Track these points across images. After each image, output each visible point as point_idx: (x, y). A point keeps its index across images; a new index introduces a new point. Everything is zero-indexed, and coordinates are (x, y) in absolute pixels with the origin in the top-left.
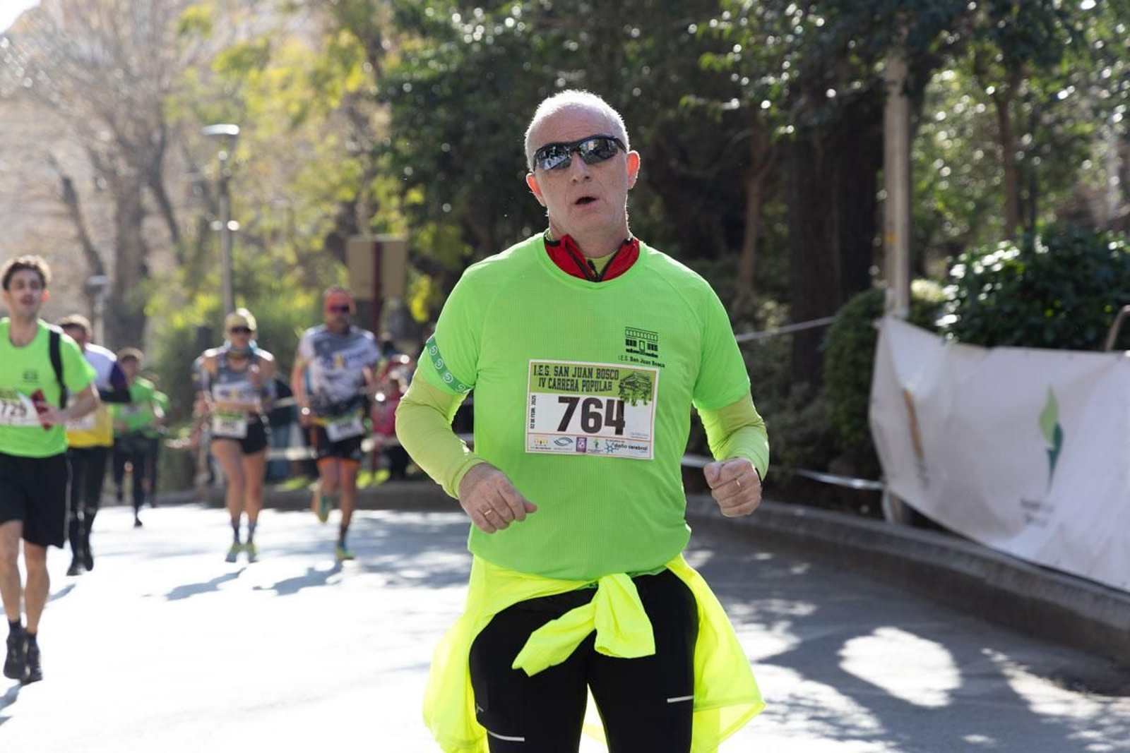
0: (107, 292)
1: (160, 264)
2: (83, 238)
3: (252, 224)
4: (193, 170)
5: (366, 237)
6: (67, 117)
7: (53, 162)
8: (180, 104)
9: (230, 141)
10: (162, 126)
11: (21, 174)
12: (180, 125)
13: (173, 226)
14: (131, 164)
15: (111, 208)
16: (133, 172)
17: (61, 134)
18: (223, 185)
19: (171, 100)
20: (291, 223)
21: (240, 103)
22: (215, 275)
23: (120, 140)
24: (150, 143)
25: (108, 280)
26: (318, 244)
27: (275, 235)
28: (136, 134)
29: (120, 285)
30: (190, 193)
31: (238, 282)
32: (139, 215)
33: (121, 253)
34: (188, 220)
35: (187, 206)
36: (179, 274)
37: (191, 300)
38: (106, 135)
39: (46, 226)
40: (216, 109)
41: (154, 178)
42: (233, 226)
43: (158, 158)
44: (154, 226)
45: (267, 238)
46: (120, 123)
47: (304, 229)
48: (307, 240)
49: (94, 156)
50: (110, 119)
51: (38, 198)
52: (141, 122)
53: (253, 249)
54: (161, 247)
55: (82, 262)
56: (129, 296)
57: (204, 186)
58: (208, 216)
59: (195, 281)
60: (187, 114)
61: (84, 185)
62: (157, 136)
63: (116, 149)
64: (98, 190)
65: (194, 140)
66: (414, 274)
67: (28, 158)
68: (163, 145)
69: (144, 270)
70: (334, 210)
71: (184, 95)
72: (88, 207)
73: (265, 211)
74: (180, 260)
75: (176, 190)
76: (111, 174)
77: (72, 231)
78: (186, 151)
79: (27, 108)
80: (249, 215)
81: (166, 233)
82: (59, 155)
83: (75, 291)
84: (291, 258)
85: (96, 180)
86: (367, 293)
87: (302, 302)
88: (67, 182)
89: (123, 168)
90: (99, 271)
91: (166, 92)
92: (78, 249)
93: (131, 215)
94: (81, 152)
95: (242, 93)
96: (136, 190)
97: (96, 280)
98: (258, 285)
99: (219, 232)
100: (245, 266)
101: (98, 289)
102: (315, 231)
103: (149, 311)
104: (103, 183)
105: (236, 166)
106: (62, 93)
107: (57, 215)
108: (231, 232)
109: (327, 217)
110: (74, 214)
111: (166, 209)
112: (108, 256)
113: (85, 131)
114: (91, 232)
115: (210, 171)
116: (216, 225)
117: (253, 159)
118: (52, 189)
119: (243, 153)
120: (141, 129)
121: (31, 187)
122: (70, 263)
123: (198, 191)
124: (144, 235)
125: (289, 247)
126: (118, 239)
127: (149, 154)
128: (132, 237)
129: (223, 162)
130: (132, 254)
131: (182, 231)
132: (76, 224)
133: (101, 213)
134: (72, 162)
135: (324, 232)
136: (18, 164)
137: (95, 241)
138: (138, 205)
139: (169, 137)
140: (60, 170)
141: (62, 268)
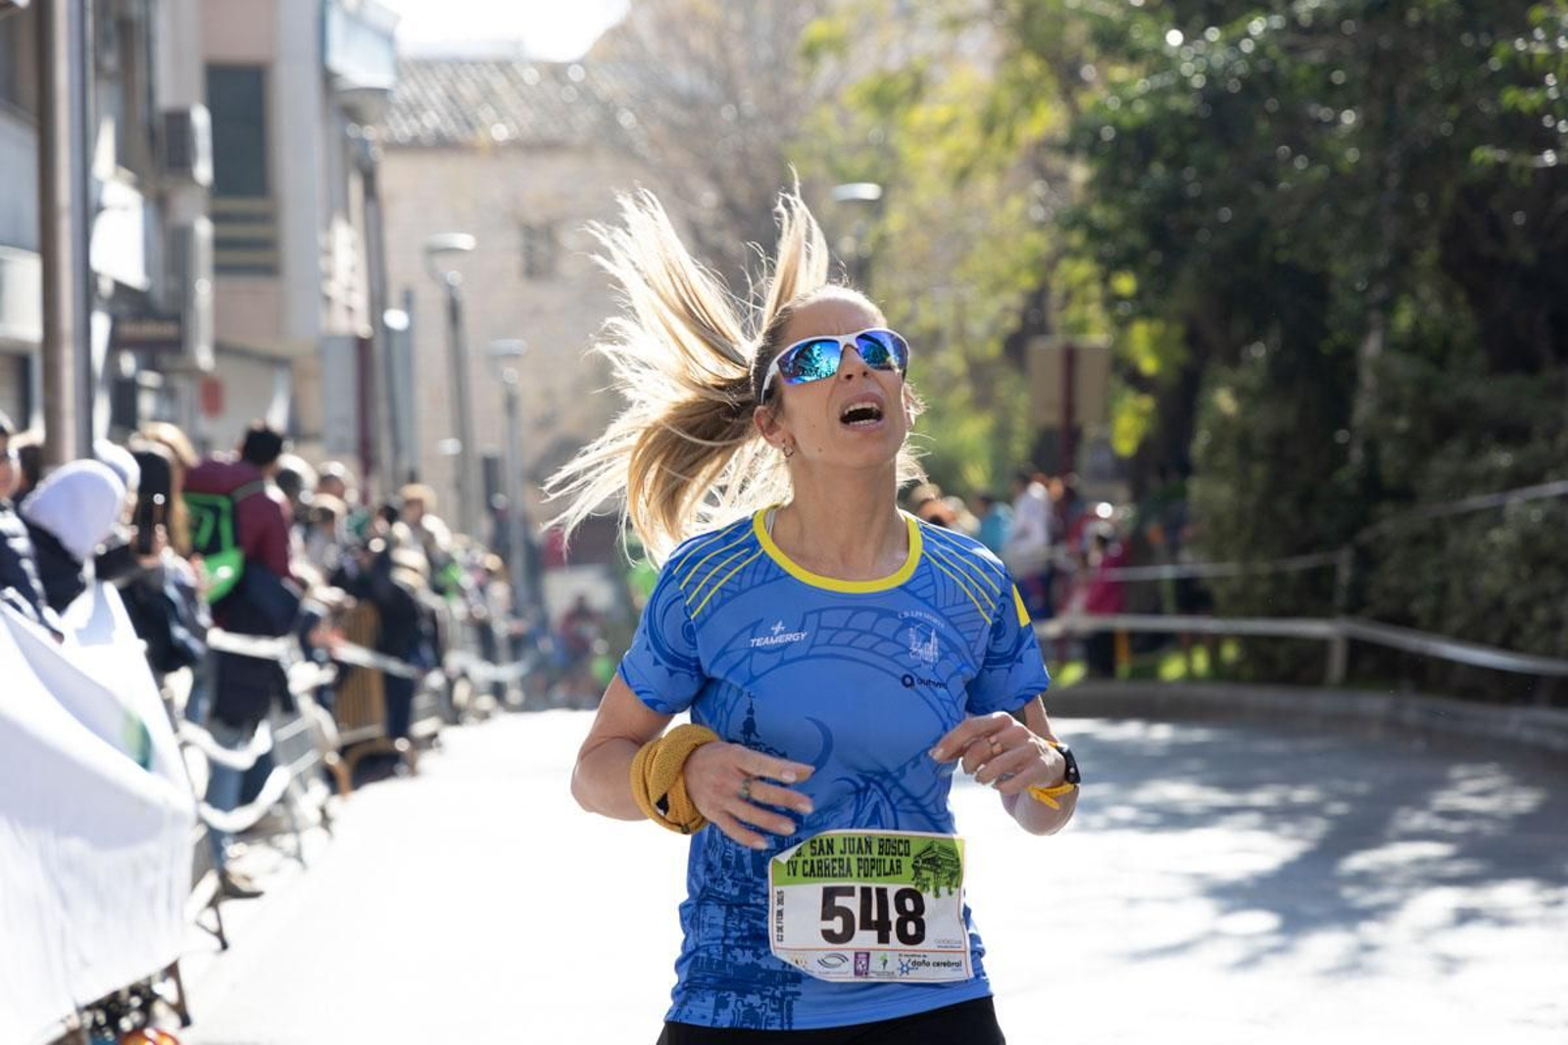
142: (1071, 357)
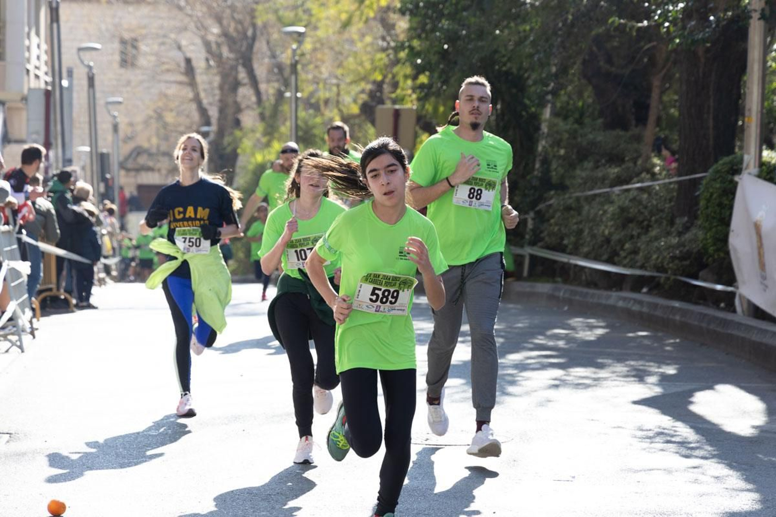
0: (212, 137)
1: (249, 119)
2: (197, 100)
3: (312, 94)
4: (274, 56)
5: (388, 105)
6: (190, 16)
7: (179, 48)
8: (266, 11)
9: (300, 37)
10: (254, 26)
11: (156, 54)
12: (265, 26)
13: (258, 93)
14: (231, 50)
15: (217, 80)
16: (232, 56)
17: (185, 29)
18: (294, 66)
19: (261, 8)
20: (338, 94)
21: (307, 11)
22: (285, 128)
23: (225, 34)
24: (245, 36)
25: (213, 128)
26: (355, 110)
27: (327, 102)
28: (236, 30)
29: (221, 133)
30: (270, 71)
31: (300, 133)
32: (236, 85)
33: (222, 111)
34: (269, 89)
35: (268, 81)
36: (260, 127)
37: (268, 145)
38: (216, 30)
39: (172, 90)
40: (292, 15)
41: (247, 63)
42: (299, 95)
43: (251, 47)
44: (245, 93)
45: (322, 104)
46: (225, 22)
47: (347, 99)
48: (349, 107)
49: (207, 44)
50: (219, 20)
51: (168, 71)
52: (240, 22)
53: (311, 111)
54: (248, 107)
55: (196, 116)
56: (227, 140)
57: (280, 67)
58: (283, 89)
59: (271, 131)
60: (271, 17)
61: (199, 64)
62: (250, 33)
63: (221, 40)
64: (209, 67)
65: (275, 36)
66: (420, 132)
67: (163, 44)
68: (254, 38)
69: (237, 123)
70: (369, 87)
71: (270, 4)
72: (200, 78)
73: (321, 86)
74: (262, 117)
75: (261, 69)
76: (219, 57)
77: (191, 95)
78: (268, 43)
79: (163, 9)
80: (311, 88)
81: (254, 99)
82: (184, 43)
85: (207, 60)
88: (188, 61)
89: (226, 52)
90: (208, 123)
92: (194, 106)
93: (230, 85)
94: (198, 41)
95: (309, 5)
96: (234, 68)
97: (205, 129)
98: (315, 136)
99: (291, 98)
100: (306, 123)
101: (207, 134)
102: (355, 101)
103: (239, 151)
104: (212, 63)
105: (303, 55)
107: (181, 83)
108: (297, 98)
109: (363, 91)
110: (192, 83)
111: (254, 82)
112: (214, 113)
113: (202, 27)
114: (202, 95)
115: (285, 58)
116: (288, 94)
117: (315, 50)
118: (179, 66)
119: (308, 46)
120: (239, 27)
121: (163, 63)
122: (188, 116)
123: (276, 70)
124: (239, 99)
125: (336, 111)
126: (221, 101)
127: (245, 44)
128: (230, 100)
129: (294, 51)
130: (230, 111)
131: (264, 98)
132: (193, 90)
133: (210, 83)
134: (192, 48)
135: (360, 102)
136: (156, 47)
137: (205, 102)
138: (236, 78)
139: (258, 33)
140: (184, 53)
141: (182, 120)
142: (397, 114)
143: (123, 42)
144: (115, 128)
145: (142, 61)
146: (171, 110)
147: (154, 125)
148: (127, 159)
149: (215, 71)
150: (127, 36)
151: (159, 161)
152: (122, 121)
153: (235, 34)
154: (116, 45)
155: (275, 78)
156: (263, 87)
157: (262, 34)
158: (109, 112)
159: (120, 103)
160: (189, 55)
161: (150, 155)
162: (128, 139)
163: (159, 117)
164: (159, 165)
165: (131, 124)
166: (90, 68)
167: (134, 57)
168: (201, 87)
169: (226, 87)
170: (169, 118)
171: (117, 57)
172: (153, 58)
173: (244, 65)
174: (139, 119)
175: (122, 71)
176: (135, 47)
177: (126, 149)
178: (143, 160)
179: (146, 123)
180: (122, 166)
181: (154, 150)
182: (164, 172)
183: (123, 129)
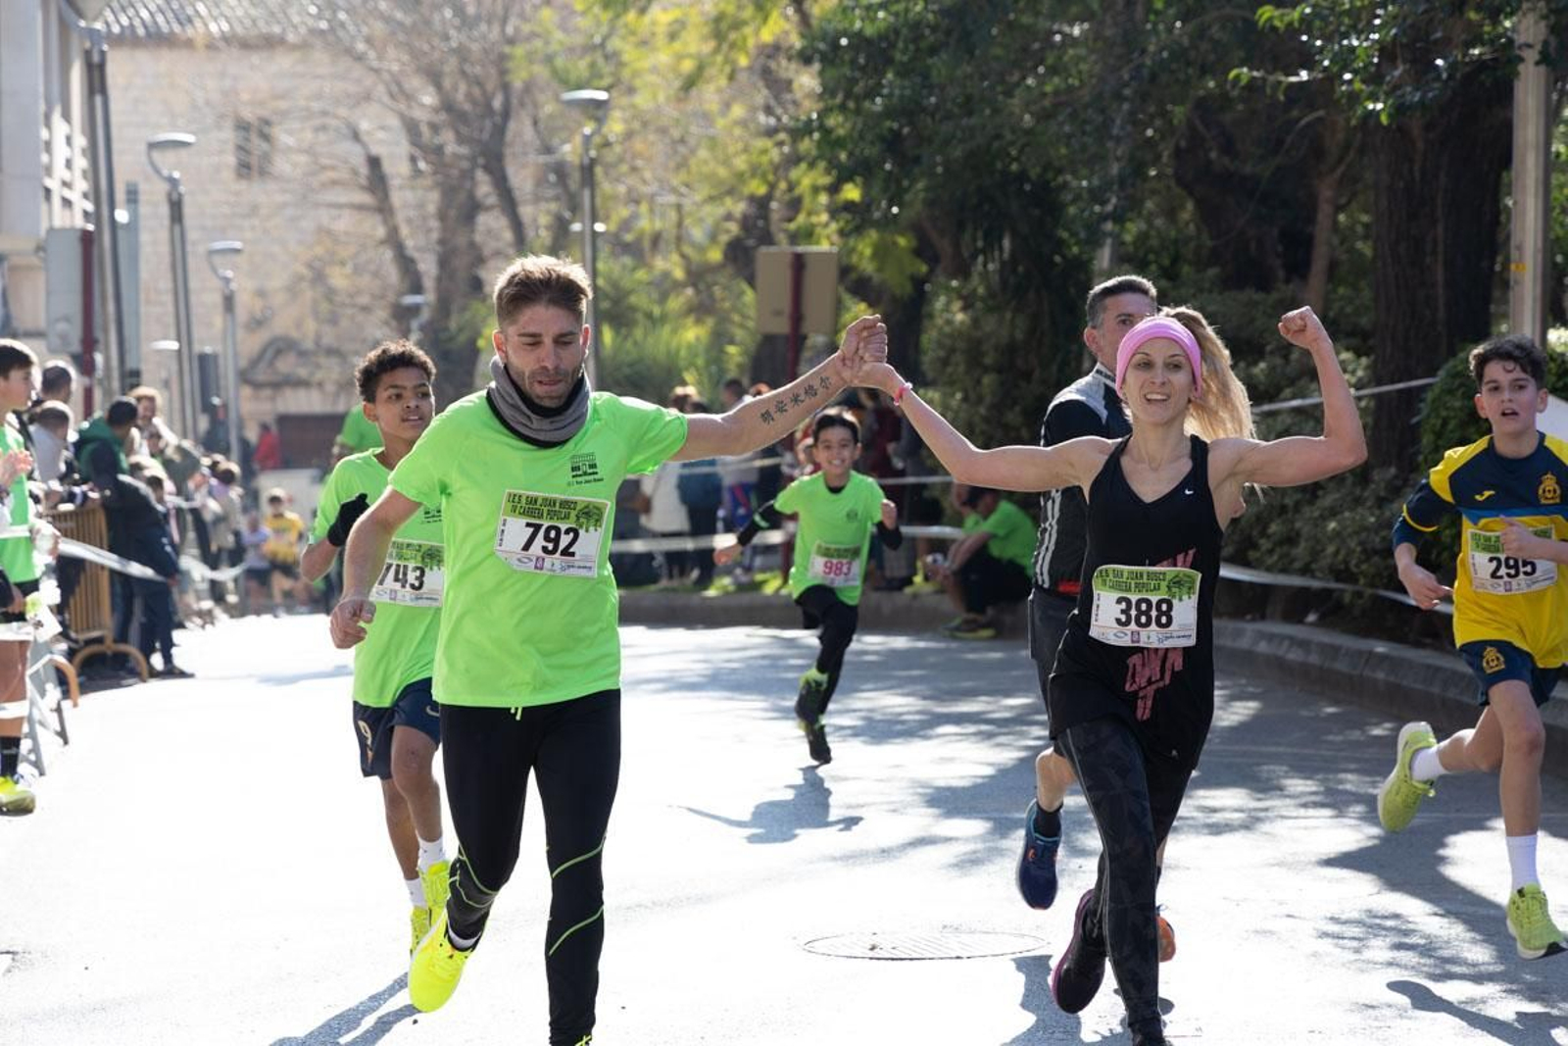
0: (425, 315)
2: (394, 241)
3: (626, 225)
4: (548, 150)
5: (783, 247)
6: (377, 71)
7: (356, 136)
8: (530, 57)
9: (597, 110)
10: (506, 88)
11: (310, 151)
12: (528, 88)
13: (517, 226)
14: (461, 140)
15: (433, 199)
16: (464, 150)
17: (367, 97)
18: (588, 171)
19: (519, 51)
20: (680, 224)
21: (612, 57)
23: (447, 106)
24: (489, 109)
25: (427, 298)
26: (715, 255)
27: (656, 239)
28: (469, 96)
29: (444, 306)
30: (541, 182)
31: (605, 305)
32: (472, 209)
33: (444, 262)
34: (538, 216)
35: (537, 199)
38: (429, 98)
39: (344, 223)
40: (582, 66)
41: (494, 162)
42: (599, 227)
43: (500, 131)
44: (491, 225)
45: (646, 244)
46: (447, 83)
47: (698, 234)
48: (701, 249)
49: (412, 128)
50: (434, 77)
51: (334, 183)
52: (478, 82)
53: (627, 260)
54: (498, 253)
55: (393, 274)
56: (453, 324)
57: (560, 170)
58: (567, 215)
60: (541, 71)
61: (397, 168)
62: (498, 103)
63: (443, 116)
64: (417, 173)
65: (549, 108)
66: (848, 299)
67: (324, 128)
68: (506, 114)
69: (476, 287)
70: (739, 208)
71: (538, 44)
72: (397, 198)
73: (644, 208)
75: (522, 177)
76: (436, 154)
77: (381, 232)
78: (535, 123)
79: (321, 58)
80: (625, 212)
81: (508, 235)
82: (364, 126)
83: (382, 314)
84: (679, 274)
85: (413, 160)
86: (781, 326)
87: (693, 334)
88: (374, 162)
89: (452, 147)
90: (417, 288)
91: (511, 41)
92: (388, 254)
93: (461, 210)
94: (394, 122)
95: (615, 43)
96: (468, 175)
97: (410, 300)
98: (634, 309)
99: (582, 233)
100: (615, 285)
101: (414, 310)
102: (713, 238)
103: (481, 343)
104: (422, 165)
105: (607, 144)
106: (369, 41)
107: (360, 208)
108: (595, 234)
109: (729, 217)
110: (384, 209)
111: (509, 203)
112: (428, 267)
113: (400, 93)
114: (404, 231)
115: (569, 151)
116: (576, 227)
117: (629, 135)
118: (355, 172)
119: (615, 127)
120: (476, 91)
121: (324, 168)
122: (376, 274)
123: (552, 178)
124: (478, 238)
125: (675, 257)
126: (442, 242)
127: (488, 124)
128: (461, 240)
129: (587, 139)
130: (460, 263)
131: (530, 233)
132: (385, 222)
133: (421, 206)
134: (381, 135)
135: (724, 238)
136: (308, 136)
137: (409, 243)
138: (471, 196)
139: (515, 101)
140: (364, 145)
141: (365, 281)
142: (799, 263)
143: (243, 126)
144: (229, 302)
145: (282, 165)
146: (343, 263)
147: (308, 294)
148: (255, 362)
149: (428, 182)
150: (248, 114)
151: (318, 366)
152: (244, 289)
153: (467, 107)
154: (228, 135)
155: (550, 193)
156: (526, 211)
157: (522, 104)
158: (214, 270)
159: (237, 251)
160: (375, 150)
161: (303, 354)
162: (257, 323)
163: (319, 277)
164: (319, 376)
165: (261, 293)
166: (173, 182)
167: (266, 158)
168: (400, 217)
169: (453, 213)
170: (338, 279)
171: (231, 160)
172: (303, 159)
173: (487, 168)
174: (277, 281)
175: (243, 185)
176: (266, 137)
177: (251, 344)
178: (286, 365)
179: (292, 290)
180: (245, 377)
181: (309, 344)
182: (330, 388)
183: (244, 302)
